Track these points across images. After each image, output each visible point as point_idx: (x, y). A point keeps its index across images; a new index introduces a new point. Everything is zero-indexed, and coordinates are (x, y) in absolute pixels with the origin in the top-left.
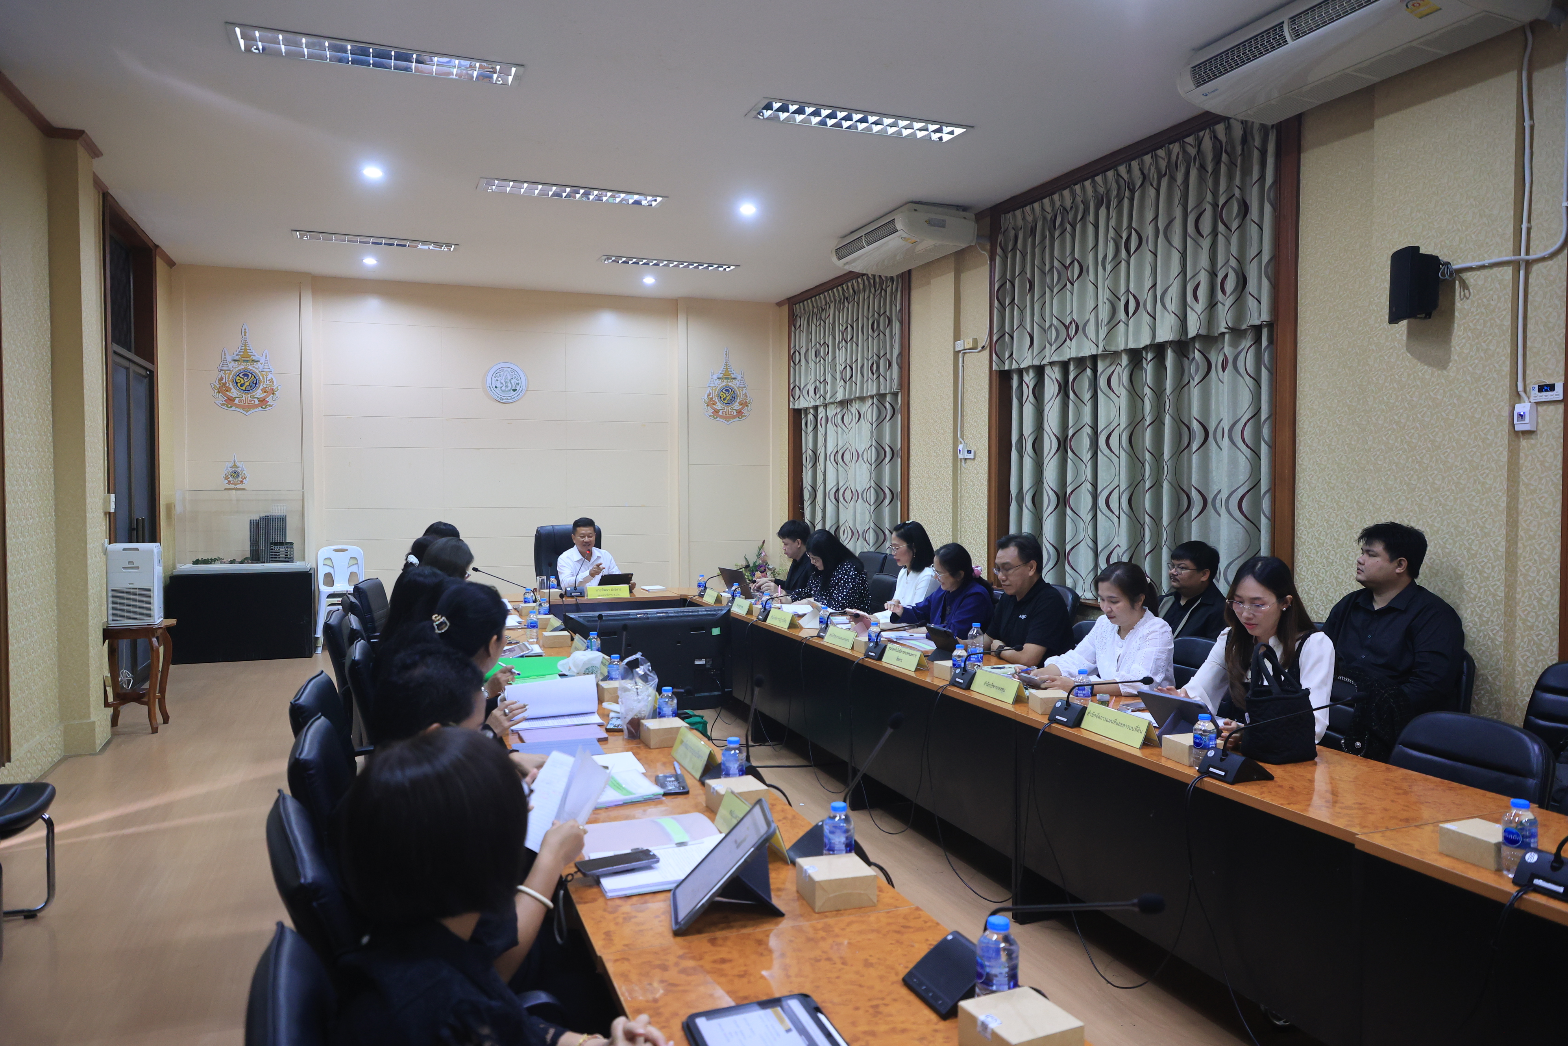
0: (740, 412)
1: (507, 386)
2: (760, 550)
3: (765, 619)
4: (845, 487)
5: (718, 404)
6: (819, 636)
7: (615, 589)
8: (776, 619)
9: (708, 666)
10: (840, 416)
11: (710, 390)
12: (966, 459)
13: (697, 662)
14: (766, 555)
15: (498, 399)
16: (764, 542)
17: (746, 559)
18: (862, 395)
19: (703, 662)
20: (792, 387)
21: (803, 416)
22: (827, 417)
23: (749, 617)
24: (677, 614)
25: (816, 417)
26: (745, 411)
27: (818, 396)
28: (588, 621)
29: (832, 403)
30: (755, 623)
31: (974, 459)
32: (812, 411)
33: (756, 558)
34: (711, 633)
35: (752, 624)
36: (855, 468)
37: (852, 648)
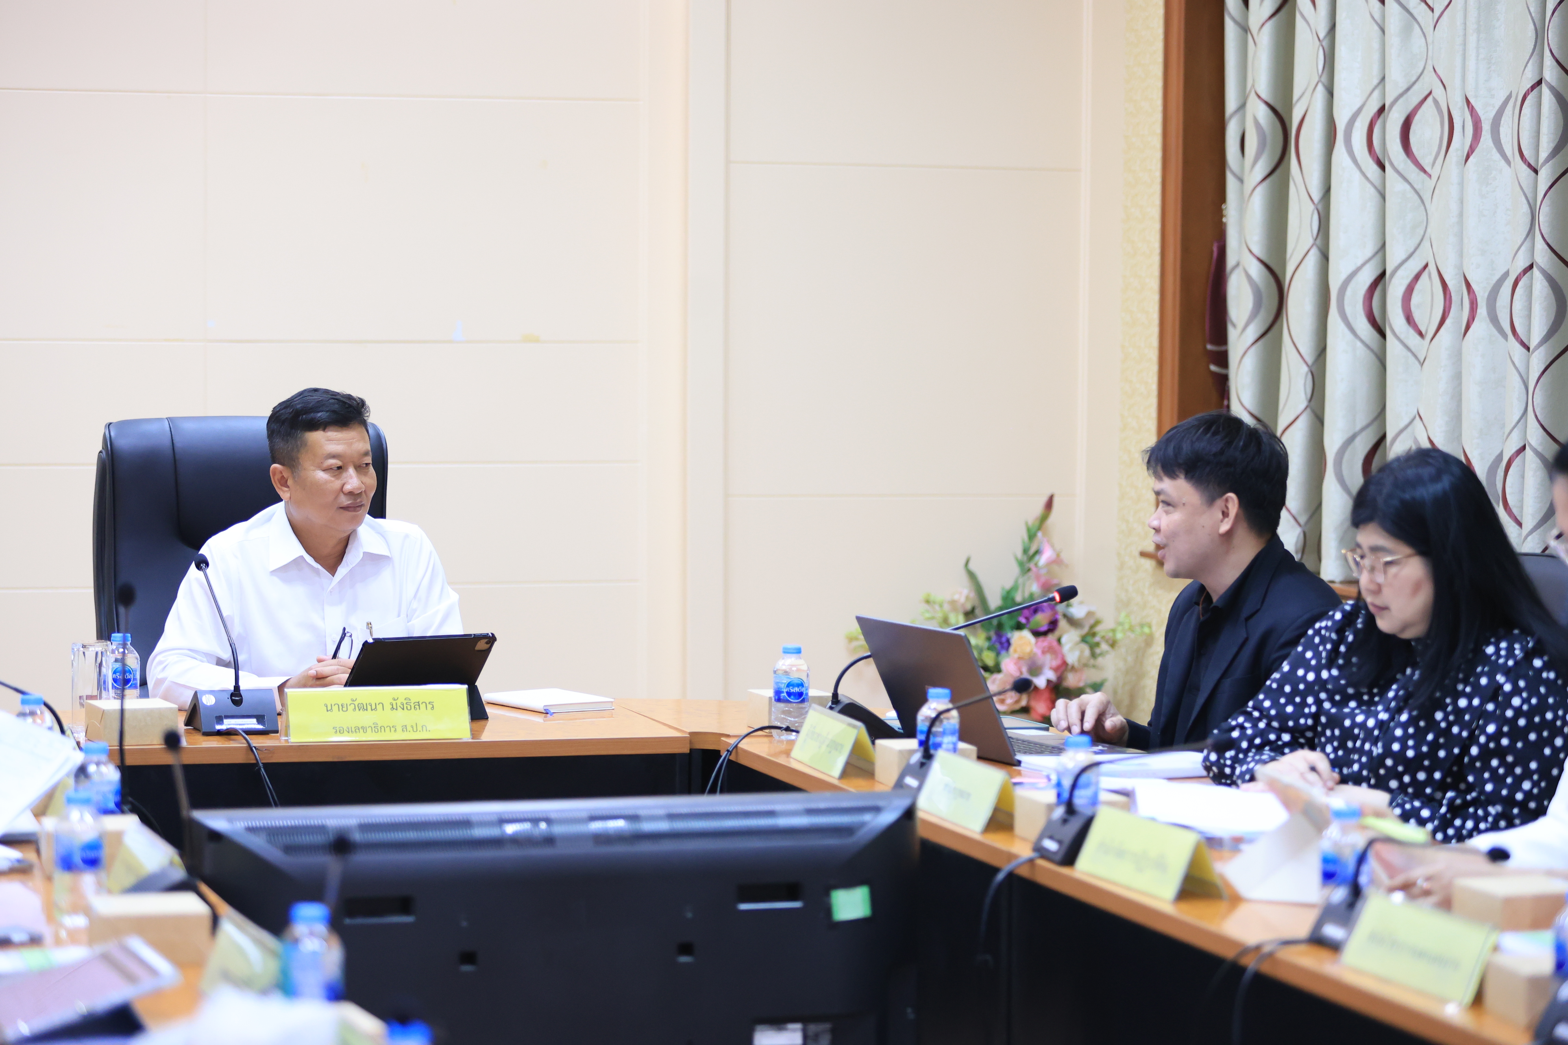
2: (1032, 536)
3: (1070, 856)
4: (1413, 266)
6: (1318, 941)
7: (408, 705)
8: (1120, 854)
13: (766, 1039)
14: (1057, 561)
16: (1049, 505)
17: (972, 576)
19: (790, 1037)
23: (997, 841)
24: (681, 825)
28: (289, 849)
30: (1024, 872)
33: (1016, 570)
34: (828, 910)
35: (1011, 875)
36: (1461, 184)
37: (1478, 1000)
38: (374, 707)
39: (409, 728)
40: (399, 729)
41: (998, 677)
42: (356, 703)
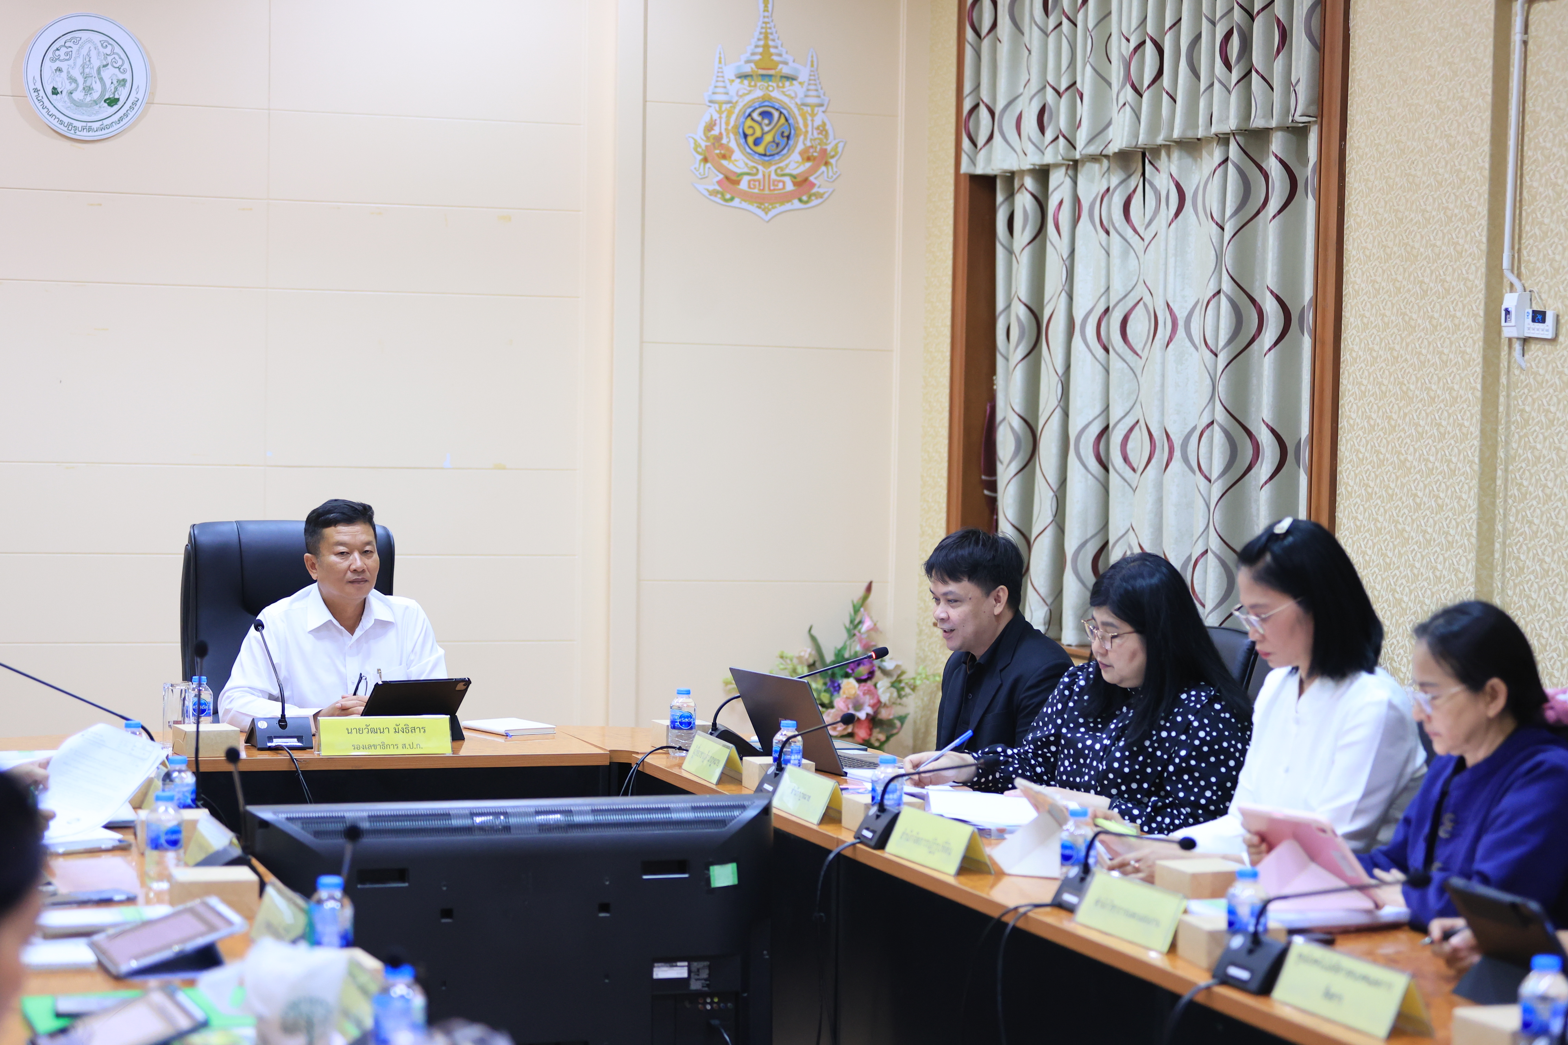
0: (803, 183)
1: (88, 90)
2: (856, 611)
3: (882, 842)
4: (1129, 422)
5: (738, 155)
6: (1058, 905)
7: (406, 730)
8: (917, 841)
9: (695, 986)
10: (1117, 201)
11: (712, 112)
12: (1525, 341)
13: (662, 972)
14: (874, 629)
15: (62, 129)
16: (869, 589)
17: (813, 639)
18: (1190, 134)
19: (679, 972)
20: (967, 105)
21: (1000, 198)
22: (1076, 201)
23: (829, 830)
24: (601, 818)
25: (1041, 203)
26: (820, 179)
27: (1049, 135)
28: (317, 834)
29: (1095, 158)
30: (848, 853)
31: (1554, 340)
32: (1029, 182)
33: (845, 635)
34: (708, 880)
35: (839, 855)
36: (1163, 364)
37: (1173, 948)
38: (382, 731)
39: (407, 746)
40: (400, 746)
41: (832, 711)
42: (369, 728)
